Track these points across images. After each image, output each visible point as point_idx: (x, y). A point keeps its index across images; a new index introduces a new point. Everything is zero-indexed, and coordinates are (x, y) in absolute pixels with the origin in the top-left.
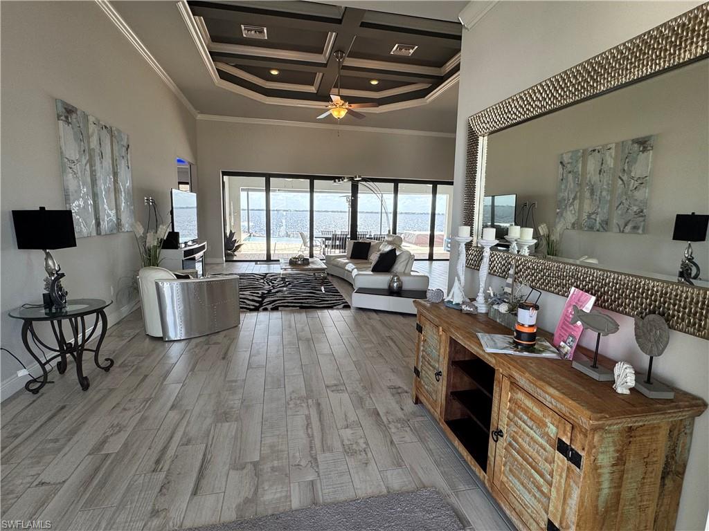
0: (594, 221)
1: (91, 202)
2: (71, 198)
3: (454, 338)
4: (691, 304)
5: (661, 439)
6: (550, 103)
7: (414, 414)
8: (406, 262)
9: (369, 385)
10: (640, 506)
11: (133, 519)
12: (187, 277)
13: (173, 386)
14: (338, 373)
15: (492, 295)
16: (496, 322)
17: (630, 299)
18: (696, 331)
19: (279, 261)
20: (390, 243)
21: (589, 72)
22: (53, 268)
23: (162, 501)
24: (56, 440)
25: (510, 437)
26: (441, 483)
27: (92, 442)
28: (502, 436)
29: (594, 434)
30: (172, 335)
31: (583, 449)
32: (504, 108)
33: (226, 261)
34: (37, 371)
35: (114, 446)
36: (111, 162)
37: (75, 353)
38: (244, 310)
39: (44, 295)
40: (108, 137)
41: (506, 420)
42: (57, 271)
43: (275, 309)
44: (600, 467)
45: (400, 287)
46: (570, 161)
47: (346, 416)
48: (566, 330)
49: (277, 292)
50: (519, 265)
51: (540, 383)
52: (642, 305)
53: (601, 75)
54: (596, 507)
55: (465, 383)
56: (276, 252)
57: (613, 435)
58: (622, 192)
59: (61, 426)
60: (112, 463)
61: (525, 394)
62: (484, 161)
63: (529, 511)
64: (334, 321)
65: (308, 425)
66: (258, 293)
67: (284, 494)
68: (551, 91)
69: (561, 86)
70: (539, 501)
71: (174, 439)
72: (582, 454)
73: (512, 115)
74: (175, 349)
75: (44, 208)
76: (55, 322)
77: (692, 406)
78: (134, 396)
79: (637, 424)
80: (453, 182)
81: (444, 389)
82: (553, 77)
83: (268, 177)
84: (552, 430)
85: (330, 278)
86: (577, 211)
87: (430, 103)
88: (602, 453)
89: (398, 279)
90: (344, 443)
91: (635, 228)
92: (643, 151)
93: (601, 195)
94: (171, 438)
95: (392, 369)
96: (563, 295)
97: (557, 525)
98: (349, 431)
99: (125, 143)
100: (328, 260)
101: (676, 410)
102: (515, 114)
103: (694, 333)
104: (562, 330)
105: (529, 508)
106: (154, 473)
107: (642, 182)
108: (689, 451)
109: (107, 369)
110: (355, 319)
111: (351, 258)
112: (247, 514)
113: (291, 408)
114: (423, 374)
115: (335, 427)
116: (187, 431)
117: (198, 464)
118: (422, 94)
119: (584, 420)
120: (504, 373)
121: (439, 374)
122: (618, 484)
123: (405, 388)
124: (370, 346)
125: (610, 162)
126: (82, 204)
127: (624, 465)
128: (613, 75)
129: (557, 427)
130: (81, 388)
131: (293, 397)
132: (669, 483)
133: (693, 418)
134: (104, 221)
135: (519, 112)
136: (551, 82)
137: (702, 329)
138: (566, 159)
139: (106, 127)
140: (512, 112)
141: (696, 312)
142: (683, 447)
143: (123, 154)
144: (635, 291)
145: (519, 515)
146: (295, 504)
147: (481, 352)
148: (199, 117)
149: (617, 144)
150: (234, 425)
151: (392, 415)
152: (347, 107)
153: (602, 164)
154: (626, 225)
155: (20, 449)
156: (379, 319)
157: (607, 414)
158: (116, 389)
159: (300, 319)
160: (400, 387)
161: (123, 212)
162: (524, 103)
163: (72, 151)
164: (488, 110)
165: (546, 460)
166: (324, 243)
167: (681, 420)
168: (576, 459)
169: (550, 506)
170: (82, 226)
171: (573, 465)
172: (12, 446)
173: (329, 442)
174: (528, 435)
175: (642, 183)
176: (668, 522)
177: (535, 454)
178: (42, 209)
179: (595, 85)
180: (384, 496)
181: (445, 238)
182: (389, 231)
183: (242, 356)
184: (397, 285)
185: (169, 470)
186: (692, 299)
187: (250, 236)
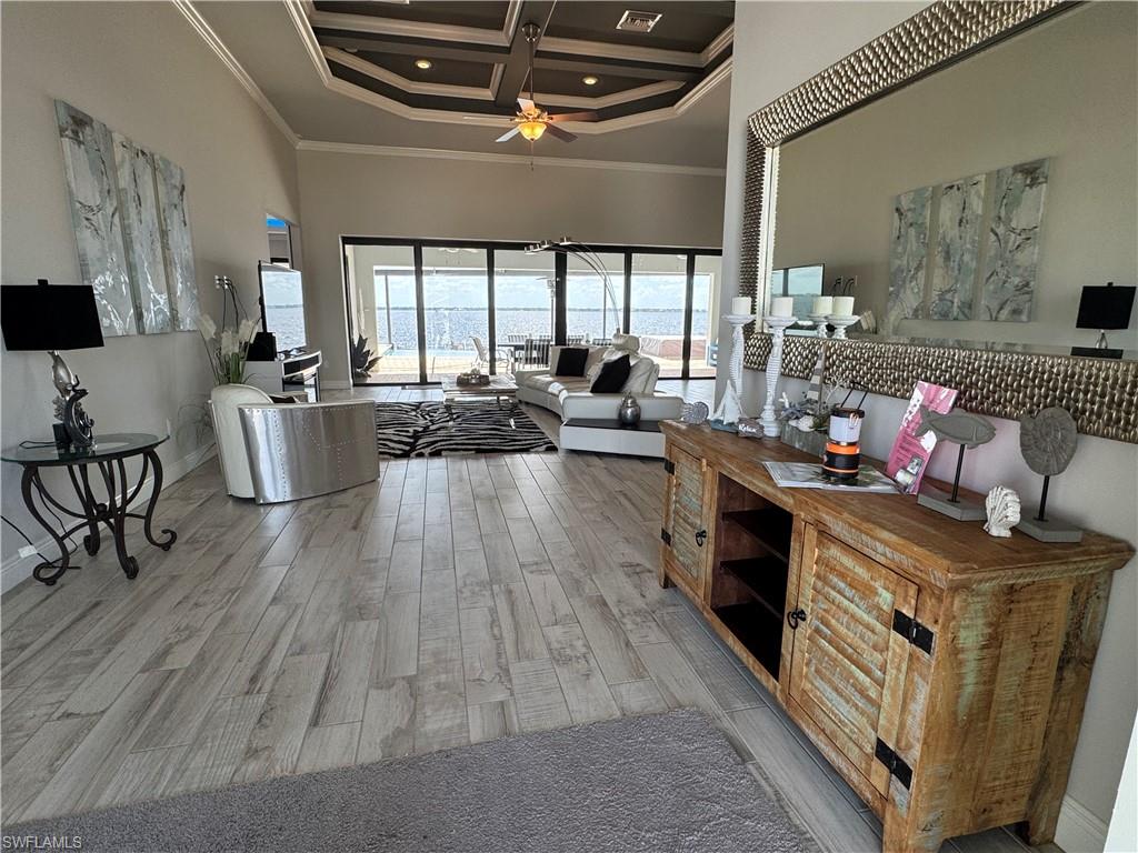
0: (949, 303)
1: (124, 278)
2: (92, 270)
3: (725, 473)
4: (1113, 388)
5: (1058, 606)
6: (885, 76)
7: (662, 603)
8: (646, 376)
9: (590, 563)
10: (1022, 713)
11: (217, 762)
12: (290, 400)
13: (276, 569)
14: (540, 545)
15: (787, 406)
16: (794, 447)
17: (1013, 391)
18: (1120, 432)
19: (440, 383)
20: (618, 347)
21: (953, 15)
22: (67, 381)
23: (263, 735)
24: (90, 652)
25: (817, 618)
26: (707, 700)
27: (146, 655)
28: (804, 619)
29: (953, 597)
30: (270, 494)
31: (936, 622)
32: (807, 93)
33: (354, 385)
34: (52, 551)
35: (182, 658)
36: (154, 211)
37: (112, 520)
38: (386, 456)
39: (54, 426)
40: (149, 170)
41: (810, 593)
42: (74, 387)
43: (436, 454)
44: (963, 650)
45: (637, 416)
46: (912, 206)
47: (554, 607)
48: (907, 450)
49: (439, 429)
50: (832, 355)
51: (865, 526)
52: (1032, 399)
53: (974, 17)
54: (955, 713)
55: (745, 546)
56: (436, 371)
57: (984, 598)
58: (996, 255)
59: (94, 631)
60: (180, 683)
61: (842, 548)
62: (775, 190)
63: (847, 731)
64: (531, 472)
65: (493, 621)
66: (408, 431)
67: (458, 721)
68: (887, 55)
69: (904, 44)
70: (863, 713)
71: (279, 646)
72: (934, 629)
73: (821, 104)
74: (276, 517)
75: (46, 281)
76: (76, 468)
77: (1110, 551)
78: (211, 587)
79: (1021, 581)
80: (721, 251)
81: (711, 557)
82: (890, 31)
83: (418, 245)
84: (885, 599)
85: (523, 408)
86: (922, 288)
87: (683, 115)
88: (967, 627)
89: (634, 402)
90: (552, 647)
91: (1016, 312)
92: (1031, 186)
93: (961, 259)
94: (274, 645)
95: (625, 538)
96: (903, 397)
97: (891, 746)
98: (558, 630)
99: (176, 181)
100: (520, 377)
101: (1086, 558)
102: (827, 101)
103: (1117, 435)
104: (901, 451)
105: (846, 725)
106: (247, 697)
107: (1028, 236)
108: (1102, 625)
109: (166, 547)
110: (565, 466)
111: (557, 374)
112: (399, 751)
113: (465, 599)
114: (676, 538)
115: (536, 623)
116: (299, 633)
117: (317, 685)
118: (670, 99)
119: (938, 574)
120: (809, 518)
121: (701, 534)
122: (989, 678)
123: (648, 566)
124: (590, 505)
125: (977, 206)
126: (110, 281)
127: (1000, 647)
128: (992, 14)
129: (894, 593)
130: (125, 575)
131: (468, 582)
132: (1069, 675)
133: (1111, 571)
134: (148, 310)
135: (834, 97)
136: (888, 39)
137: (1130, 427)
138: (905, 204)
139: (143, 153)
140: (821, 100)
141: (1121, 401)
142: (1094, 619)
143: (176, 201)
144: (1021, 377)
145: (831, 739)
146: (476, 735)
147: (770, 489)
148: (301, 145)
149: (989, 175)
150: (375, 625)
151: (627, 605)
152: (546, 120)
153: (964, 209)
154: (1001, 308)
155: (30, 666)
156: (603, 466)
157: (975, 563)
158: (181, 576)
159: (476, 468)
160: (638, 565)
161: (180, 297)
162: (841, 81)
163: (88, 191)
164: (781, 100)
165: (875, 648)
166: (513, 354)
167: (1092, 575)
168: (923, 640)
169: (881, 717)
170: (113, 320)
171: (919, 650)
172: (16, 662)
173: (528, 646)
174: (846, 612)
175: (1028, 239)
176: (1067, 739)
177: (857, 642)
178: (43, 283)
179: (962, 36)
180: (616, 721)
181: (708, 344)
182: (618, 330)
183: (385, 523)
184: (632, 412)
185: (272, 690)
186: (1116, 379)
187: (392, 348)
